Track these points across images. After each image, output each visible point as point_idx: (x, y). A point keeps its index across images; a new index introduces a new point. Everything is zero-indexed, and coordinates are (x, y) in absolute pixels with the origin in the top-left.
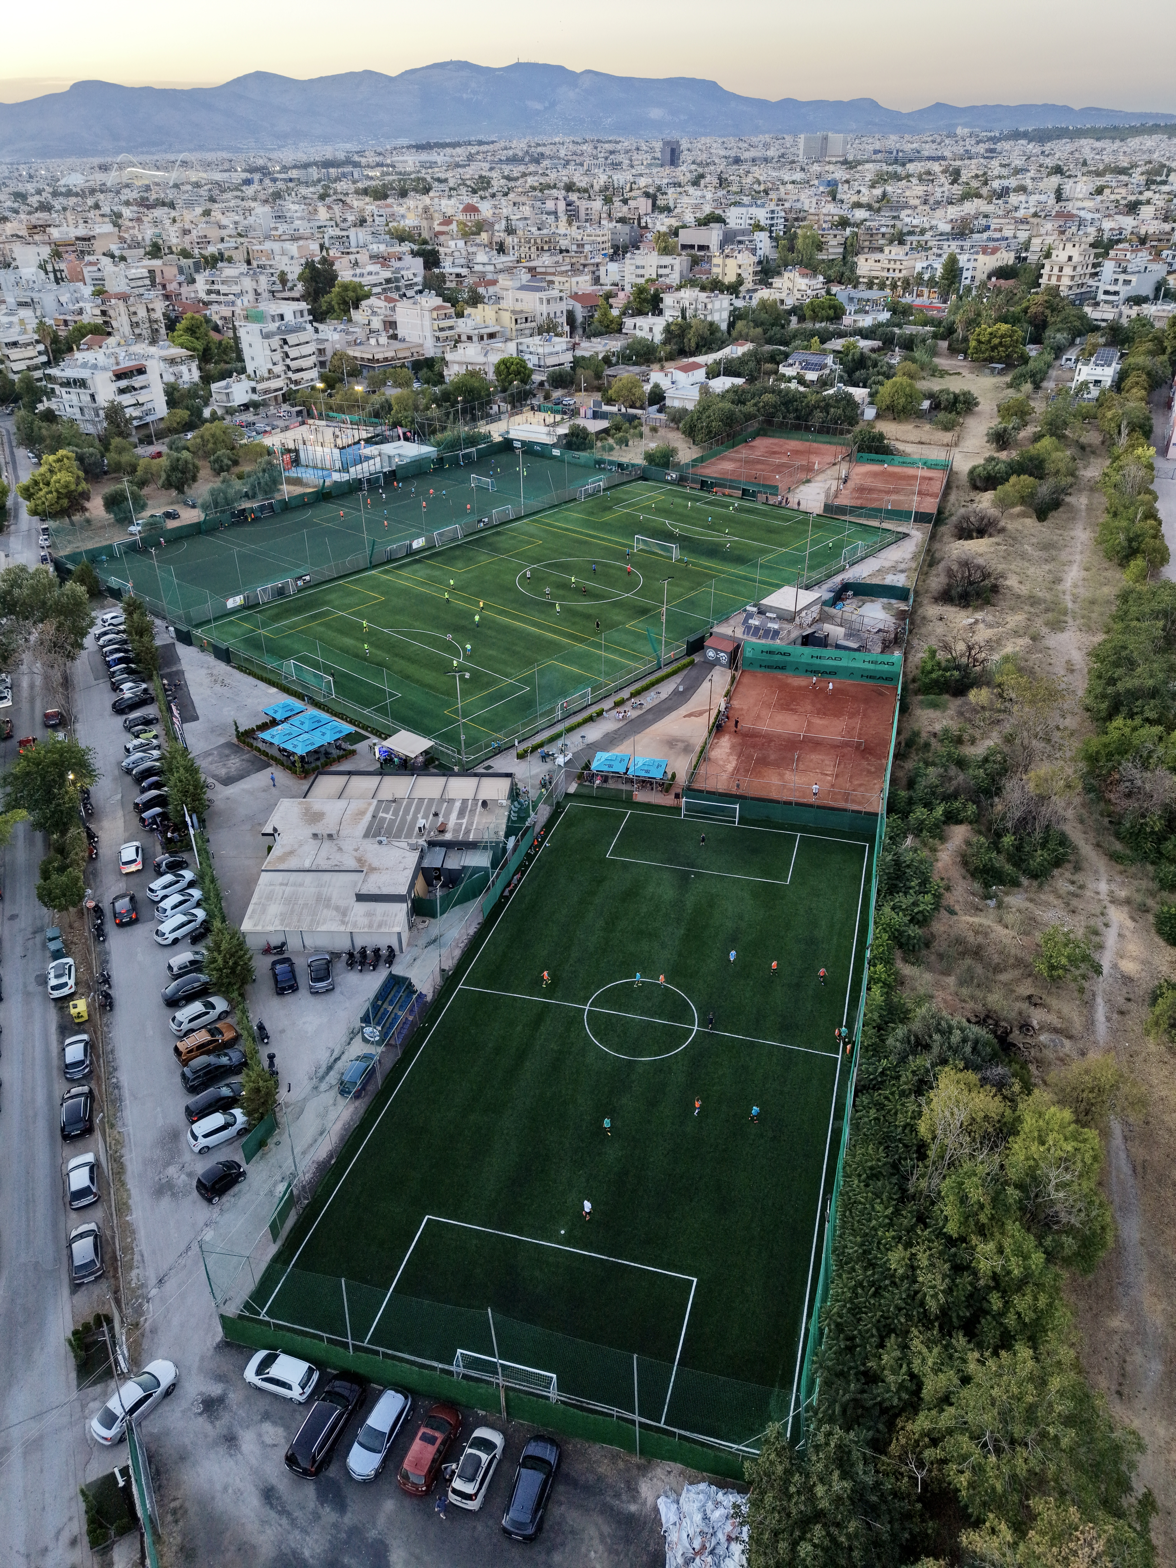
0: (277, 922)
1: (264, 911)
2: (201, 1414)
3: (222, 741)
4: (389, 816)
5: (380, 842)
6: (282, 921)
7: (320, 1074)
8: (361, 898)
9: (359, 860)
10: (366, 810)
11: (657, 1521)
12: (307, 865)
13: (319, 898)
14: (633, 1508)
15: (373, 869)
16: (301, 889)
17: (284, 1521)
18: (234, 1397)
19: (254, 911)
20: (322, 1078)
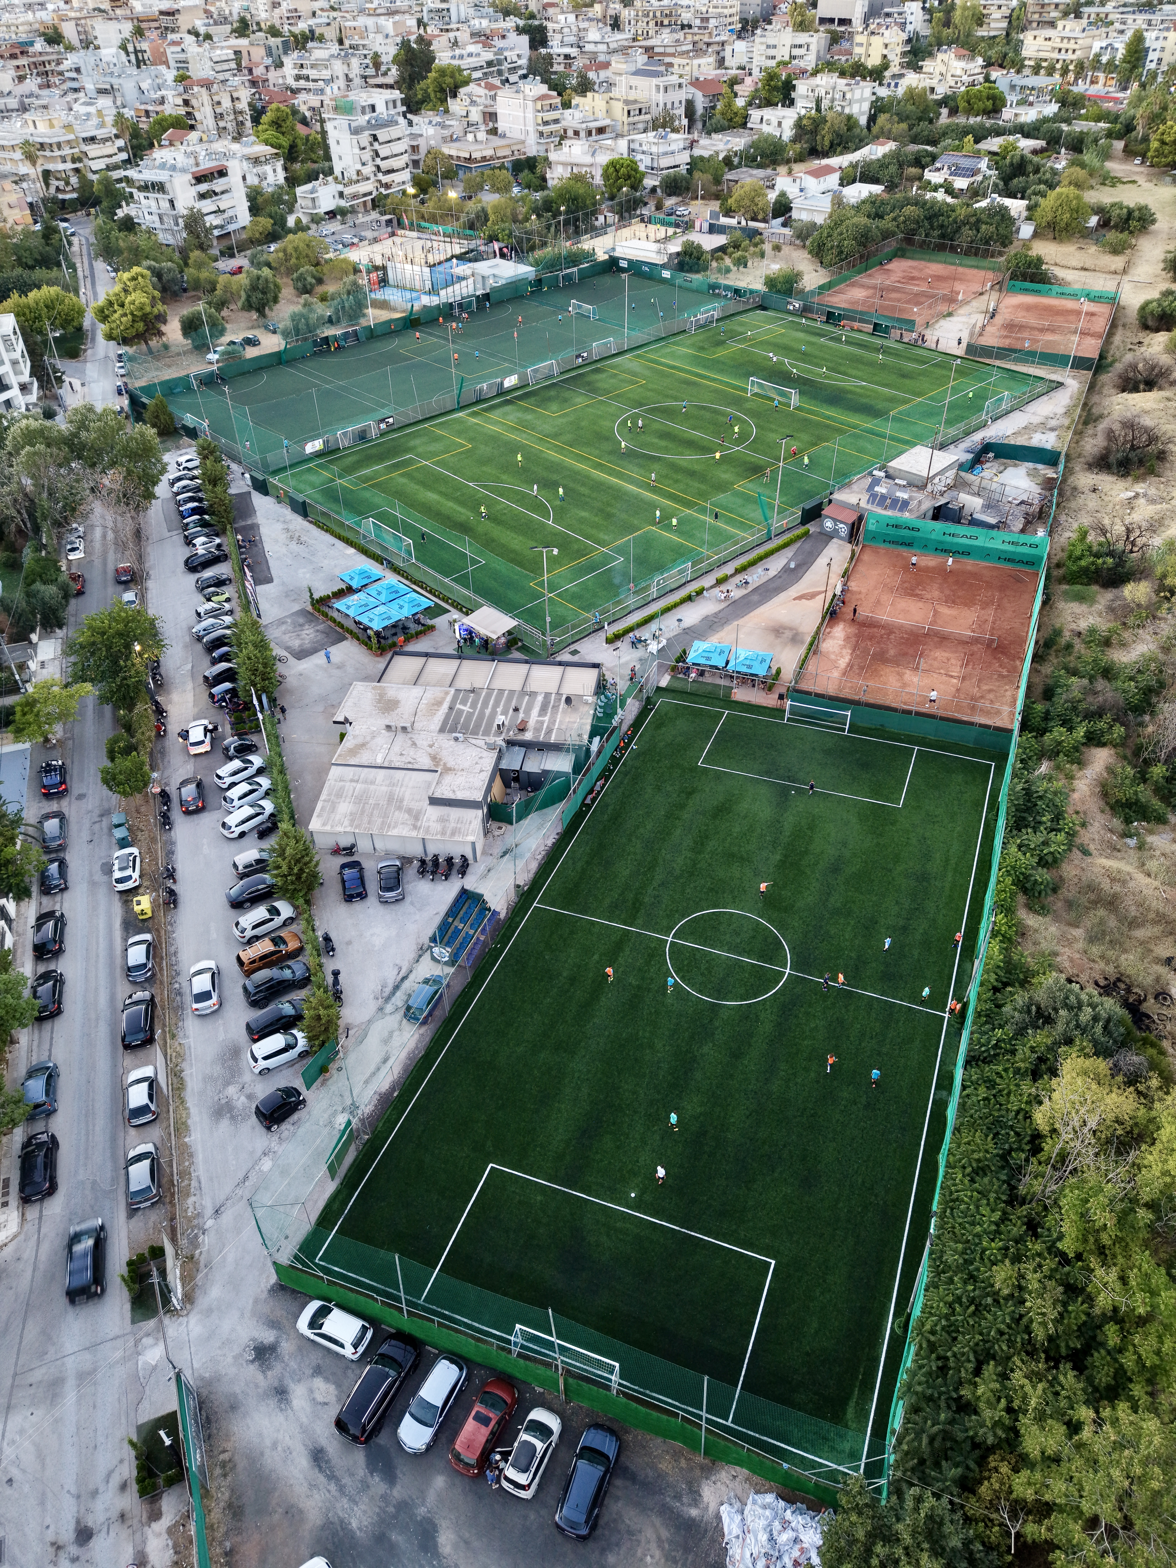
0: (346, 823)
1: (333, 809)
2: (252, 1361)
3: (296, 607)
4: (466, 709)
5: (456, 739)
6: (352, 821)
7: (386, 994)
8: (434, 801)
9: (434, 758)
10: (444, 699)
11: (719, 1530)
12: (379, 761)
13: (390, 799)
14: (694, 1512)
15: (447, 770)
16: (372, 787)
17: (333, 1487)
18: (287, 1347)
19: (323, 809)
20: (388, 999)
